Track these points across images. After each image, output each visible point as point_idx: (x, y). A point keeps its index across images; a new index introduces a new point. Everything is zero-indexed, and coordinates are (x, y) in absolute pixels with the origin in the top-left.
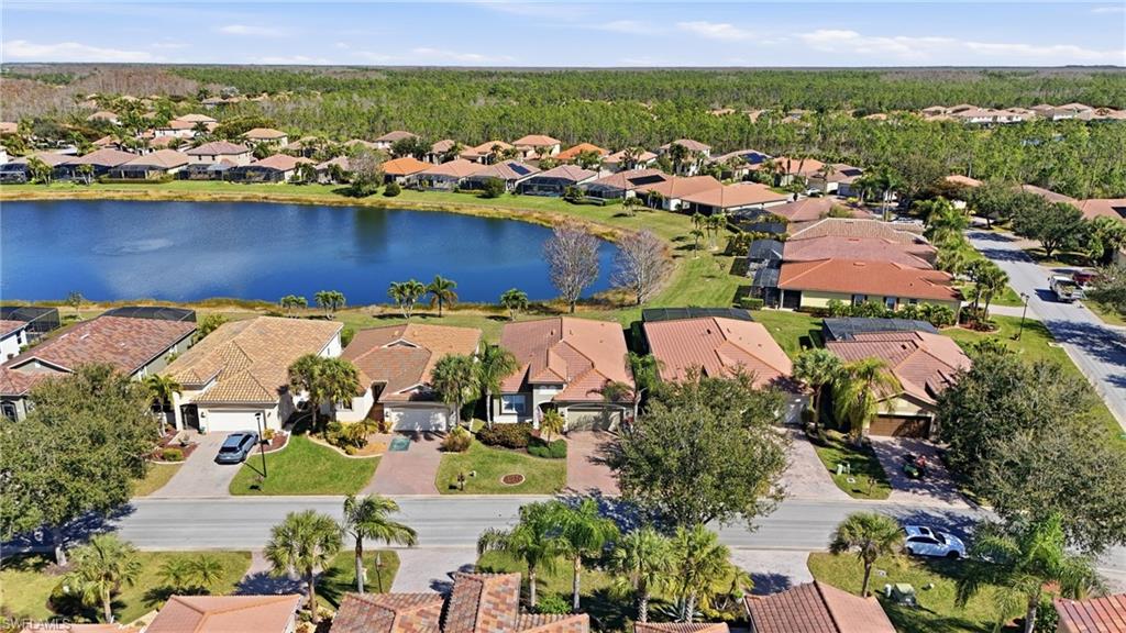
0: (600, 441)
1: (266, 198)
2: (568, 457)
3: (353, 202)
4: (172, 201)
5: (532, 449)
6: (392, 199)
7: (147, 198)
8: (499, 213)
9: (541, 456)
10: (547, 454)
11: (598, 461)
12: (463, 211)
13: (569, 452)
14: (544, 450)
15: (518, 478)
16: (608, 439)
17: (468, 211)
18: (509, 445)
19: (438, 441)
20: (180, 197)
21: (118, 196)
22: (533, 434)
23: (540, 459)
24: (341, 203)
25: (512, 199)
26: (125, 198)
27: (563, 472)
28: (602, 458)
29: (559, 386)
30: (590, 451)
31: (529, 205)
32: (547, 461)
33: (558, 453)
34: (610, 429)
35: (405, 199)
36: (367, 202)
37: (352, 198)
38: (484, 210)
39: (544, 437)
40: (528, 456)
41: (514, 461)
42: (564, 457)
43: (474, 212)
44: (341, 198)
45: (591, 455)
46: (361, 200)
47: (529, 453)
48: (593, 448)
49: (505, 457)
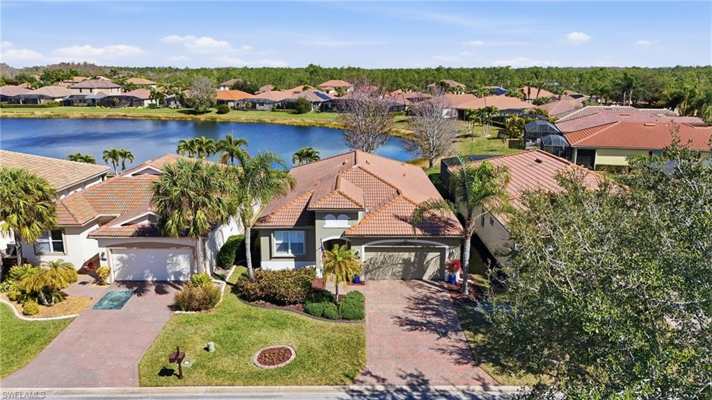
0: (414, 294)
1: (125, 116)
2: (367, 318)
3: (192, 118)
4: (51, 118)
5: (310, 305)
6: (223, 116)
7: (33, 116)
8: (305, 122)
9: (324, 316)
10: (334, 313)
11: (414, 325)
12: (277, 122)
13: (369, 310)
14: (331, 308)
15: (283, 354)
16: (425, 292)
17: (281, 122)
18: (276, 300)
19: (172, 294)
20: (58, 115)
21: (10, 115)
22: (315, 285)
23: (322, 322)
24: (182, 118)
25: (316, 115)
26: (15, 116)
27: (360, 344)
28: (419, 319)
29: (352, 215)
30: (400, 308)
31: (330, 118)
32: (333, 324)
33: (351, 312)
34: (425, 277)
35: (232, 116)
36: (202, 117)
37: (191, 115)
38: (293, 120)
39: (330, 287)
40: (304, 317)
41: (281, 325)
42: (360, 317)
43: (286, 122)
44: (183, 115)
45: (403, 315)
46: (198, 116)
47: (306, 311)
48: (405, 304)
49: (268, 318)
